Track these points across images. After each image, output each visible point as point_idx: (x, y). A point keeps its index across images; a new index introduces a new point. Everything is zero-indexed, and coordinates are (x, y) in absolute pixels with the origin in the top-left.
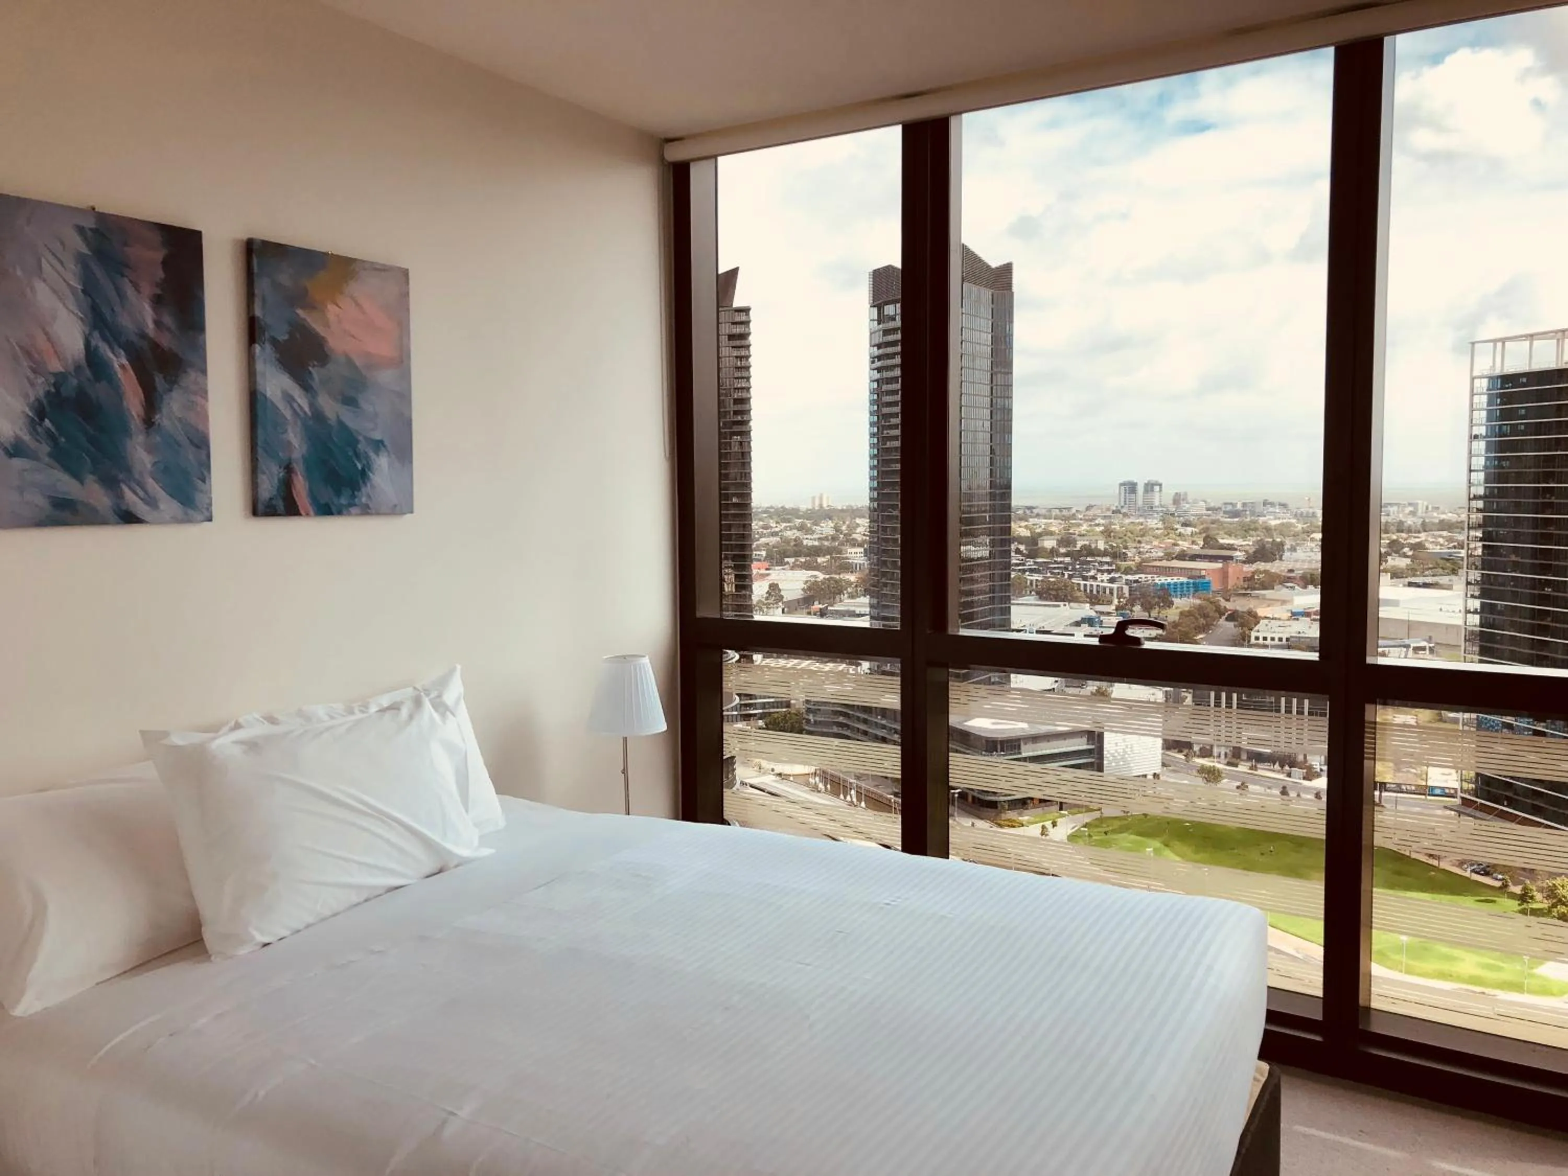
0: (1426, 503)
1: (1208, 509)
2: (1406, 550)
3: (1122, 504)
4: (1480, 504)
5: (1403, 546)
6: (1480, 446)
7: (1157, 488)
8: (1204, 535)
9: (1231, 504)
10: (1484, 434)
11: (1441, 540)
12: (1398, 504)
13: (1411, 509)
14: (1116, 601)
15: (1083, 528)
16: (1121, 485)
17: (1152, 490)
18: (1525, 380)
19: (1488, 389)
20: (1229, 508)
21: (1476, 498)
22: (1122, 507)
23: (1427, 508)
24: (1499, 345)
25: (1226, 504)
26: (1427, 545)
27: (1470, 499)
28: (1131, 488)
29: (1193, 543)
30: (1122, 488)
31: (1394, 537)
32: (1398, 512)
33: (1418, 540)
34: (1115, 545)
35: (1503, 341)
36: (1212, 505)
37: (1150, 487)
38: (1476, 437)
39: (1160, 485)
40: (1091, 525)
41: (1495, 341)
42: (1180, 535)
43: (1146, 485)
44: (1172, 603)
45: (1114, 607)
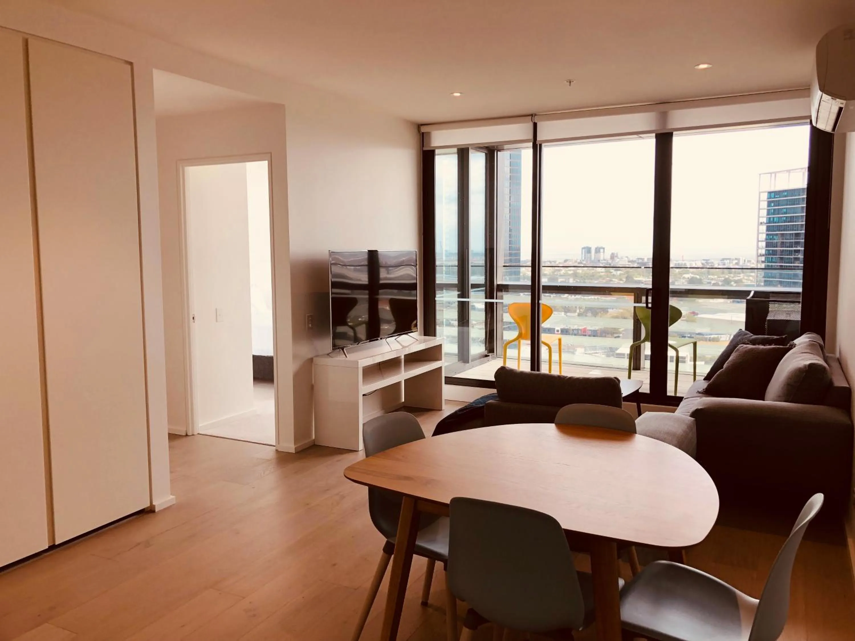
0: (744, 259)
1: (629, 262)
2: (732, 283)
3: (583, 258)
4: (763, 259)
5: (731, 281)
6: (764, 228)
7: (602, 250)
8: (626, 275)
9: (641, 259)
10: (765, 222)
11: (751, 278)
12: (729, 259)
13: (736, 261)
14: (578, 311)
15: (562, 272)
16: (583, 248)
17: (599, 251)
18: (786, 194)
19: (768, 198)
20: (640, 261)
21: (761, 255)
22: (583, 260)
23: (745, 261)
24: (773, 175)
25: (638, 259)
26: (744, 281)
27: (758, 256)
28: (588, 250)
29: (621, 280)
30: (583, 250)
31: (727, 277)
32: (730, 263)
33: (739, 278)
34: (579, 281)
35: (775, 173)
36: (631, 259)
37: (598, 250)
38: (761, 223)
39: (604, 249)
40: (566, 270)
41: (771, 173)
42: (614, 275)
43: (596, 249)
44: (608, 312)
45: (577, 314)
